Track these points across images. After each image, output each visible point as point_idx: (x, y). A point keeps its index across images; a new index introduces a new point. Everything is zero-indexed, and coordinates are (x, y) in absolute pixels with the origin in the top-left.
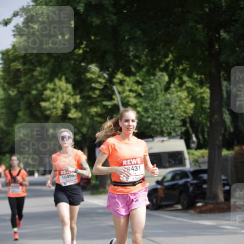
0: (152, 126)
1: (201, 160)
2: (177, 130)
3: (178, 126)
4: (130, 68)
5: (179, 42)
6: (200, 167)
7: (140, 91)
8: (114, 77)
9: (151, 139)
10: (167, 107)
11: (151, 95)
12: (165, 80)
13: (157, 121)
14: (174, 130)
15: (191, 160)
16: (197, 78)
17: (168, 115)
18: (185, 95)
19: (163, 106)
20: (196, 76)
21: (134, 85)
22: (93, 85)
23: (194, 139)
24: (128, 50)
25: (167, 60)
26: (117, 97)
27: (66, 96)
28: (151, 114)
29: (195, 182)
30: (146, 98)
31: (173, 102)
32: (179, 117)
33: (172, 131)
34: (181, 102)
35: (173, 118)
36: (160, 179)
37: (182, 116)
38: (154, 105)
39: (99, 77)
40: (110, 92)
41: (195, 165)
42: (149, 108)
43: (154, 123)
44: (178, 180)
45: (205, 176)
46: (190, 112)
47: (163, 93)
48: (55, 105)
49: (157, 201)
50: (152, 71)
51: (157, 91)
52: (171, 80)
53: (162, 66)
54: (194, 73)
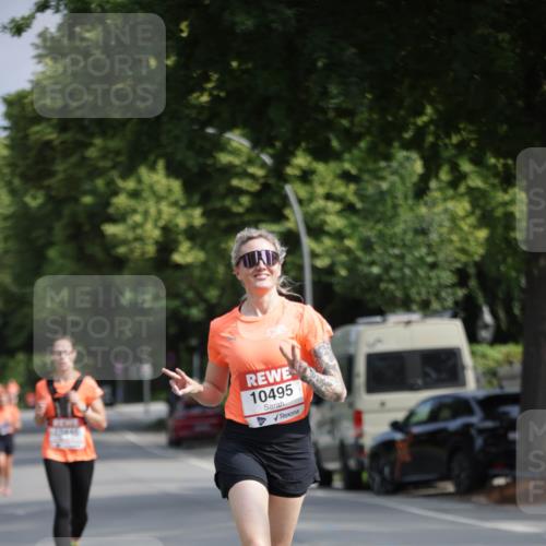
0: (383, 286)
1: (504, 370)
2: (443, 294)
3: (447, 287)
4: (328, 141)
5: (452, 74)
6: (501, 387)
7: (352, 198)
8: (288, 163)
9: (378, 319)
10: (420, 239)
11: (380, 208)
12: (414, 172)
13: (394, 274)
14: (437, 296)
15: (480, 370)
16: (495, 166)
17: (421, 259)
18: (464, 209)
19: (409, 236)
20: (493, 161)
21: (337, 182)
22: (235, 182)
23: (488, 318)
24: (325, 94)
25: (421, 120)
26: (293, 212)
27: (167, 210)
28: (380, 255)
29: (489, 424)
30: (366, 215)
31: (435, 226)
32: (450, 263)
33: (433, 299)
34: (455, 227)
35: (433, 266)
36: (400, 416)
37: (457, 261)
38: (389, 232)
39: (250, 162)
40: (276, 200)
41: (490, 383)
42: (374, 240)
43: (385, 277)
44: (446, 420)
45: (514, 411)
46: (478, 251)
47: (410, 202)
48: (139, 231)
49: (392, 472)
50: (382, 148)
51: (396, 198)
52: (431, 170)
53: (407, 135)
54: (489, 154)
